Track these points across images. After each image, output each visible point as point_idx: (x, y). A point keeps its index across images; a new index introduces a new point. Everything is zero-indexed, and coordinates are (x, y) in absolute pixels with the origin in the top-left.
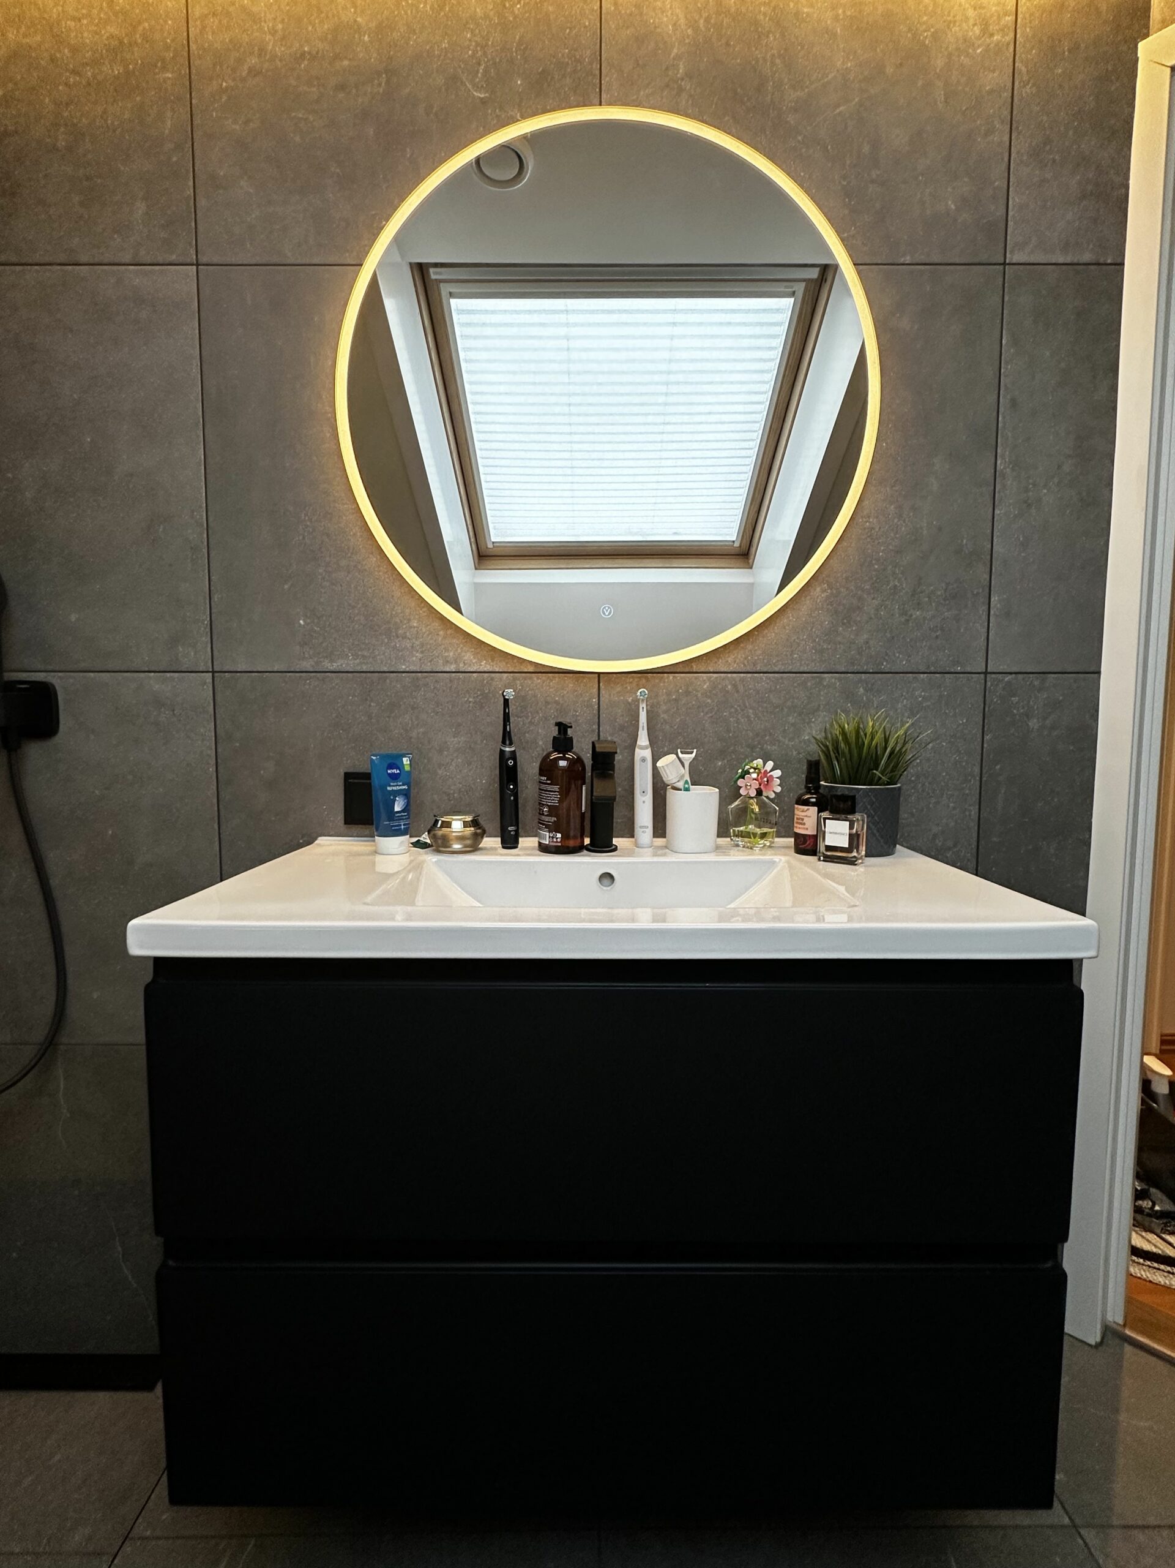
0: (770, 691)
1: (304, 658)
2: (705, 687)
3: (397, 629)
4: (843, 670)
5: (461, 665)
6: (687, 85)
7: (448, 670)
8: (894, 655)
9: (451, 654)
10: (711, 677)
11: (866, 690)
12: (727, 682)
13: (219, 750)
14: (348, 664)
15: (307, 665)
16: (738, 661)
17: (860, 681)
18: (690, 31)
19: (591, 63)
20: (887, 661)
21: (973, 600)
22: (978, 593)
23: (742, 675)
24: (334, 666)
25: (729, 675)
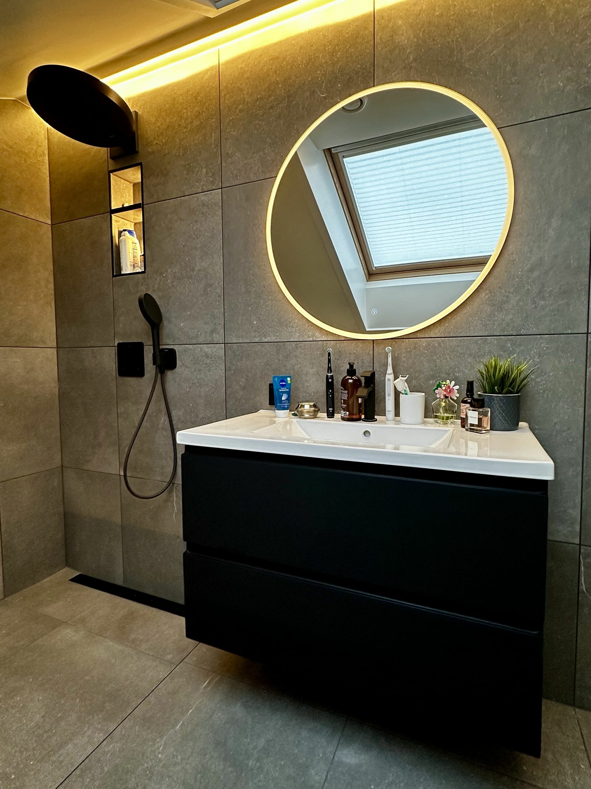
0: (458, 346)
1: (255, 337)
2: (424, 345)
3: (290, 323)
4: (498, 334)
5: (315, 338)
6: (414, 65)
7: (309, 340)
8: (528, 325)
9: (311, 333)
10: (427, 340)
11: (511, 344)
12: (435, 342)
13: (226, 374)
14: (271, 339)
15: (257, 340)
16: (441, 331)
17: (508, 340)
18: (415, 40)
19: (370, 68)
20: (524, 329)
21: (578, 293)
22: (581, 289)
23: (443, 339)
24: (266, 340)
25: (436, 339)
